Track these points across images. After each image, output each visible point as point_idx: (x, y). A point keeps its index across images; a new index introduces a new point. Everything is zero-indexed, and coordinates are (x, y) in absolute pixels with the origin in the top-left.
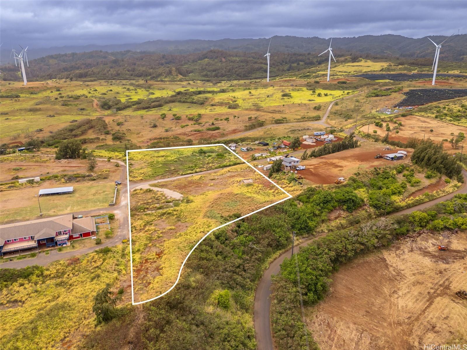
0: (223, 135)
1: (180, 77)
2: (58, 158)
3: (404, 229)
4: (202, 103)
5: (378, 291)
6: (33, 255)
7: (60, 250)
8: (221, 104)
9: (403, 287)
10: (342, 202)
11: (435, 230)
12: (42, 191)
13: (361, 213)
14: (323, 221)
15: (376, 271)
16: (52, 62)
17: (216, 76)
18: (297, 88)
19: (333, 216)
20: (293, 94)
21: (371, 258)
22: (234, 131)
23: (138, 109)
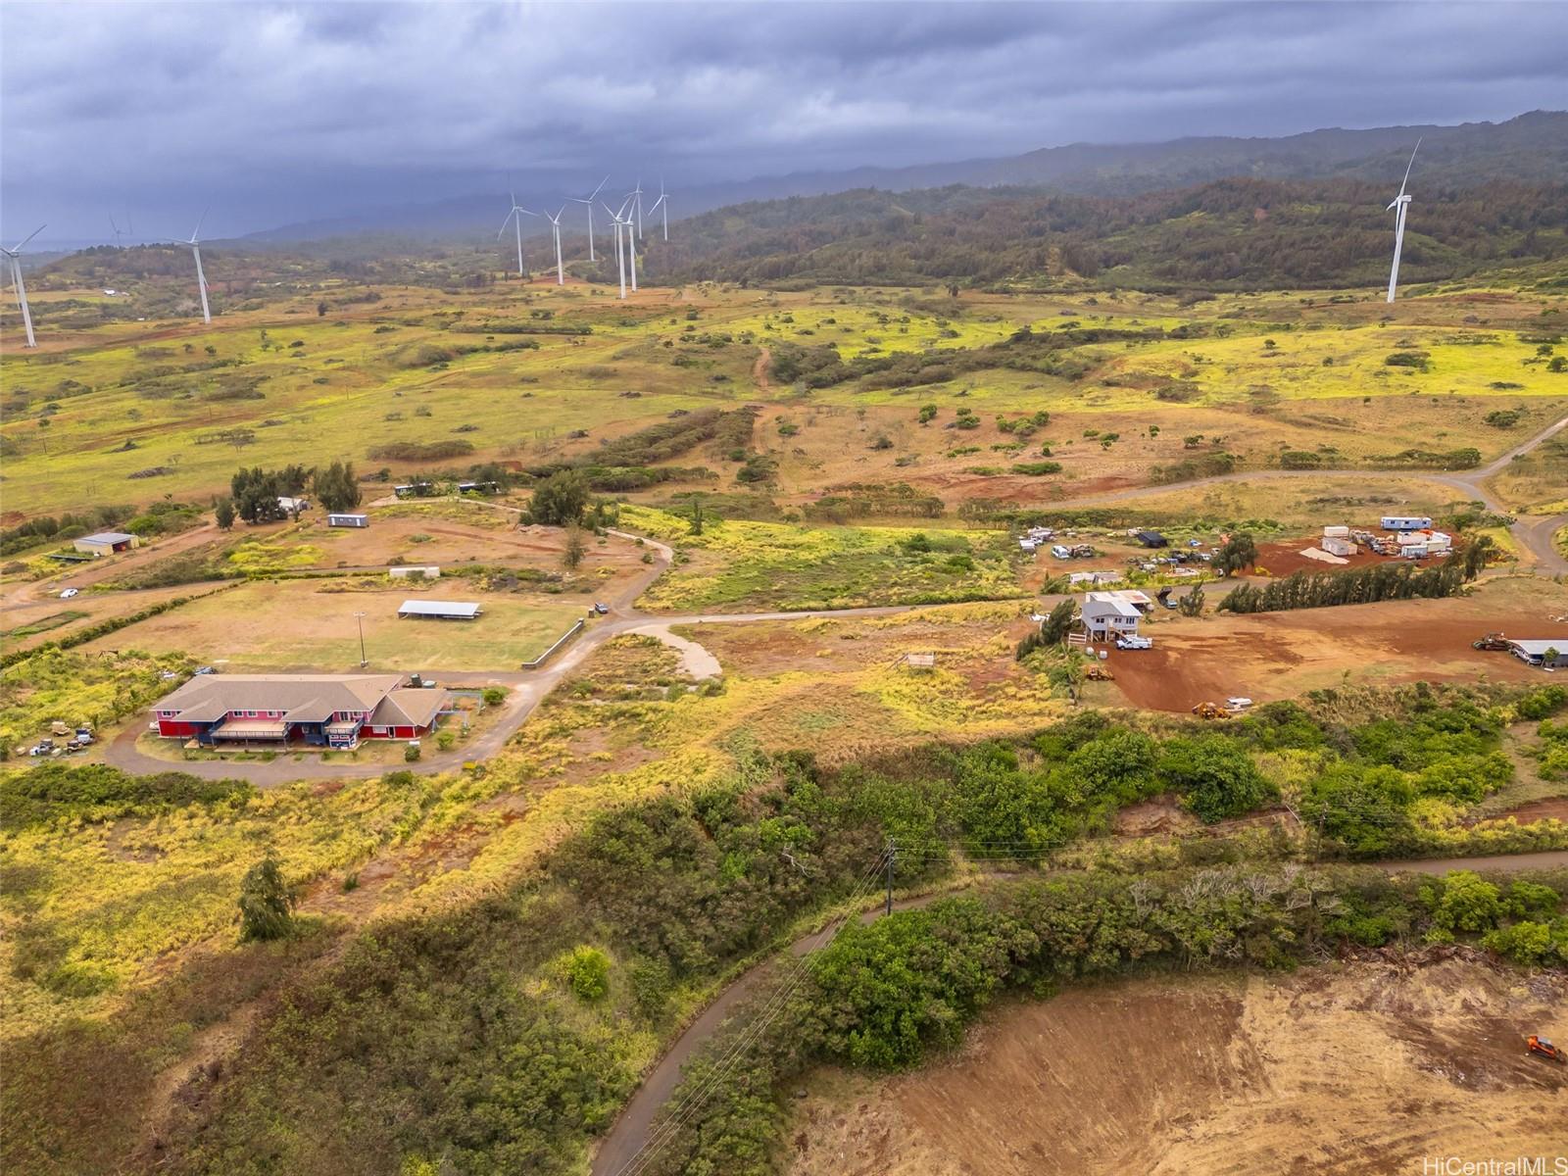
0: (1059, 493)
1: (1072, 276)
2: (526, 521)
3: (1370, 927)
4: (1076, 376)
5: (1130, 1098)
6: (268, 757)
7: (326, 757)
8: (1138, 382)
9: (1228, 1113)
10: (1182, 782)
11: (1503, 957)
12: (411, 606)
13: (1253, 833)
14: (1093, 833)
15: (1178, 1036)
16: (732, 225)
17: (1206, 274)
18: (1474, 333)
19: (1136, 821)
20: (1440, 355)
21: (1194, 992)
22: (1108, 484)
23: (876, 386)
